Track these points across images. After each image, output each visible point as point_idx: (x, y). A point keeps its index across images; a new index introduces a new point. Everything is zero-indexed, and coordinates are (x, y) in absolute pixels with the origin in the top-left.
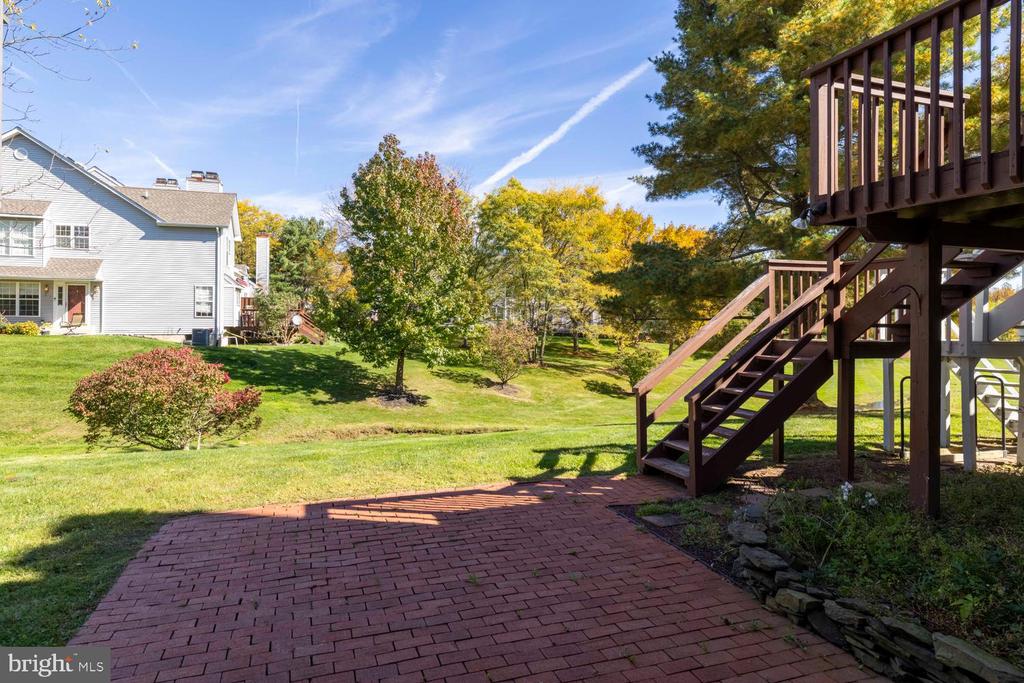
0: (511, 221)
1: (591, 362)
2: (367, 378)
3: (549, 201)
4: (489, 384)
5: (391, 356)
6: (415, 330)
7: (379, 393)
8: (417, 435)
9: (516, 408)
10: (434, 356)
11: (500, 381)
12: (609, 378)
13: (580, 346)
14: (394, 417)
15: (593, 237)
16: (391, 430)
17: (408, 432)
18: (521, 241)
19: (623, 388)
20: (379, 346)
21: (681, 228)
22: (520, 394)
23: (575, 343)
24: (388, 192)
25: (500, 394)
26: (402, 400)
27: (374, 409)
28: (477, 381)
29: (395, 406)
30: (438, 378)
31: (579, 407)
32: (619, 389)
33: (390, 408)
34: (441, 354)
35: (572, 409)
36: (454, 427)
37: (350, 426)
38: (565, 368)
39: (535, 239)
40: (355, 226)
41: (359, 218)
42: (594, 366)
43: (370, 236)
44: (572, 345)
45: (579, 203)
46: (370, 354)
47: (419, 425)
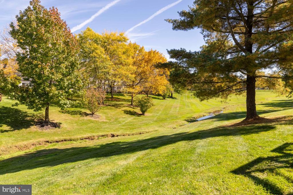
0: (91, 45)
1: (120, 103)
2: (28, 116)
3: (106, 38)
4: (87, 115)
5: (43, 105)
6: (57, 92)
7: (36, 124)
8: (61, 143)
9: (102, 124)
10: (65, 104)
11: (91, 113)
12: (131, 108)
13: (114, 96)
14: (48, 135)
15: (124, 53)
16: (48, 142)
17: (57, 142)
18: (97, 53)
19: (137, 112)
20: (37, 101)
21: (155, 51)
22: (100, 118)
23: (112, 96)
24: (37, 25)
25: (92, 119)
26: (49, 126)
27: (35, 132)
28: (81, 113)
29: (46, 129)
30: (63, 114)
31: (126, 121)
32: (136, 112)
33: (44, 131)
34: (68, 103)
35: (124, 123)
36: (79, 136)
37: (25, 143)
38: (113, 106)
39: (102, 53)
40: (19, 42)
41: (21, 38)
42: (122, 104)
43: (27, 47)
44: (111, 96)
45: (119, 39)
46: (31, 105)
47: (62, 138)
